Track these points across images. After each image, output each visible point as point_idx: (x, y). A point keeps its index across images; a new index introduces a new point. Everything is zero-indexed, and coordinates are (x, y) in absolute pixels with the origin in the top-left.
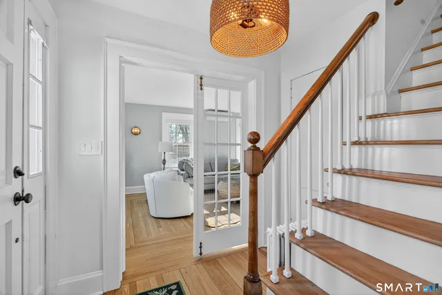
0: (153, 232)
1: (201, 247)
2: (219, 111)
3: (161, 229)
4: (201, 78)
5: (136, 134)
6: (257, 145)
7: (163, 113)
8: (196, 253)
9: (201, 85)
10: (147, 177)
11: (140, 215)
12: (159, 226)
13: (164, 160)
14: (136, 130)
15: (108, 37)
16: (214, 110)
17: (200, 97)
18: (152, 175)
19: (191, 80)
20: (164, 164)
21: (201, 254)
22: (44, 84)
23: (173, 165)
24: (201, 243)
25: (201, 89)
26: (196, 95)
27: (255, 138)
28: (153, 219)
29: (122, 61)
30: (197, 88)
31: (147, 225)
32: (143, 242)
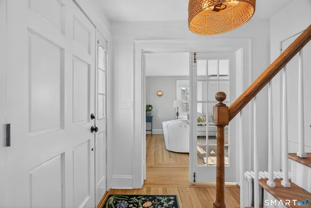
0: (166, 160)
1: (194, 176)
2: (220, 76)
3: (171, 159)
4: (195, 54)
5: (160, 96)
6: (224, 102)
7: (177, 81)
8: (191, 179)
9: (195, 59)
10: (164, 124)
11: (160, 148)
12: (170, 157)
13: (178, 113)
14: (160, 93)
15: (135, 40)
16: (216, 76)
17: (193, 68)
18: (168, 122)
19: (187, 56)
20: (178, 115)
21: (194, 181)
22: (106, 72)
23: (184, 116)
24: (195, 174)
25: (195, 62)
26: (191, 66)
27: (221, 97)
28: (167, 152)
29: (143, 52)
30: (192, 62)
31: (163, 154)
32: (158, 165)
